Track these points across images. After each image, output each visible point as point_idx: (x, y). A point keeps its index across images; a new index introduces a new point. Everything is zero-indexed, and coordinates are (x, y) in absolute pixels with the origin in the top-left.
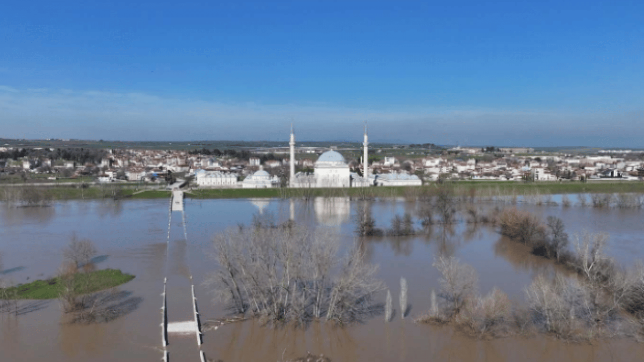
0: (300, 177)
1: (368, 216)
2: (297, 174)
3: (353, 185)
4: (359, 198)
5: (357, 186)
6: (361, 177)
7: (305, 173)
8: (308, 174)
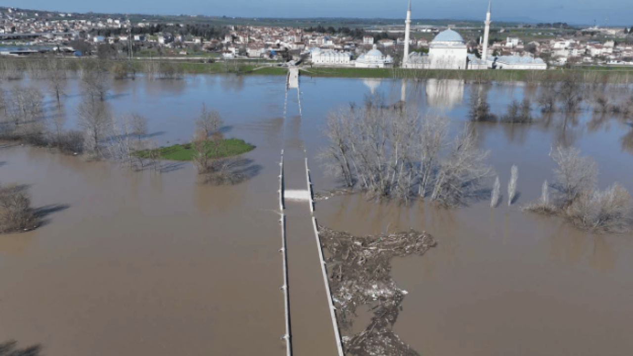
1: (482, 100)
2: (411, 54)
3: (469, 68)
4: (475, 81)
5: (473, 68)
7: (420, 53)
8: (422, 55)
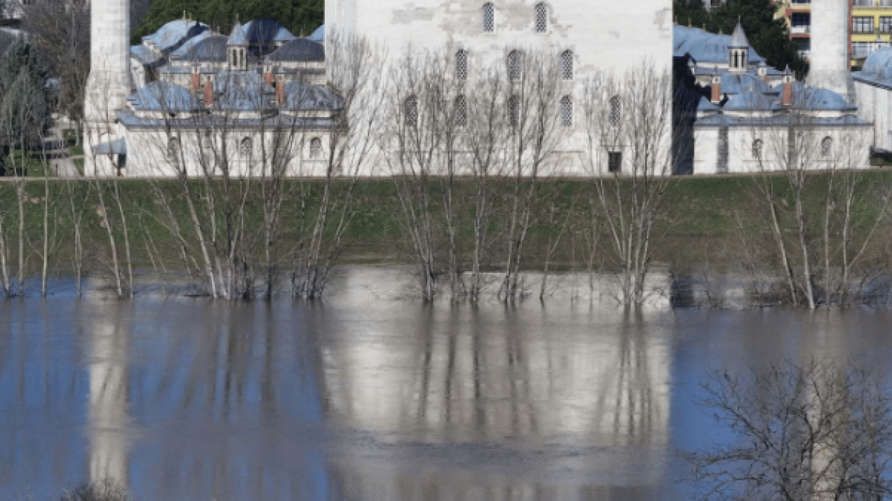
0: (181, 76)
1: (847, 457)
2: (153, 44)
3: (705, 163)
4: (767, 281)
5: (740, 163)
6: (783, 81)
7: (239, 34)
8: (258, 48)
